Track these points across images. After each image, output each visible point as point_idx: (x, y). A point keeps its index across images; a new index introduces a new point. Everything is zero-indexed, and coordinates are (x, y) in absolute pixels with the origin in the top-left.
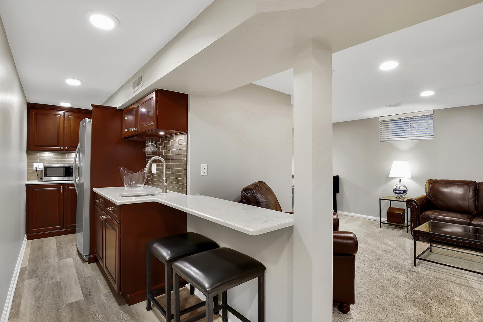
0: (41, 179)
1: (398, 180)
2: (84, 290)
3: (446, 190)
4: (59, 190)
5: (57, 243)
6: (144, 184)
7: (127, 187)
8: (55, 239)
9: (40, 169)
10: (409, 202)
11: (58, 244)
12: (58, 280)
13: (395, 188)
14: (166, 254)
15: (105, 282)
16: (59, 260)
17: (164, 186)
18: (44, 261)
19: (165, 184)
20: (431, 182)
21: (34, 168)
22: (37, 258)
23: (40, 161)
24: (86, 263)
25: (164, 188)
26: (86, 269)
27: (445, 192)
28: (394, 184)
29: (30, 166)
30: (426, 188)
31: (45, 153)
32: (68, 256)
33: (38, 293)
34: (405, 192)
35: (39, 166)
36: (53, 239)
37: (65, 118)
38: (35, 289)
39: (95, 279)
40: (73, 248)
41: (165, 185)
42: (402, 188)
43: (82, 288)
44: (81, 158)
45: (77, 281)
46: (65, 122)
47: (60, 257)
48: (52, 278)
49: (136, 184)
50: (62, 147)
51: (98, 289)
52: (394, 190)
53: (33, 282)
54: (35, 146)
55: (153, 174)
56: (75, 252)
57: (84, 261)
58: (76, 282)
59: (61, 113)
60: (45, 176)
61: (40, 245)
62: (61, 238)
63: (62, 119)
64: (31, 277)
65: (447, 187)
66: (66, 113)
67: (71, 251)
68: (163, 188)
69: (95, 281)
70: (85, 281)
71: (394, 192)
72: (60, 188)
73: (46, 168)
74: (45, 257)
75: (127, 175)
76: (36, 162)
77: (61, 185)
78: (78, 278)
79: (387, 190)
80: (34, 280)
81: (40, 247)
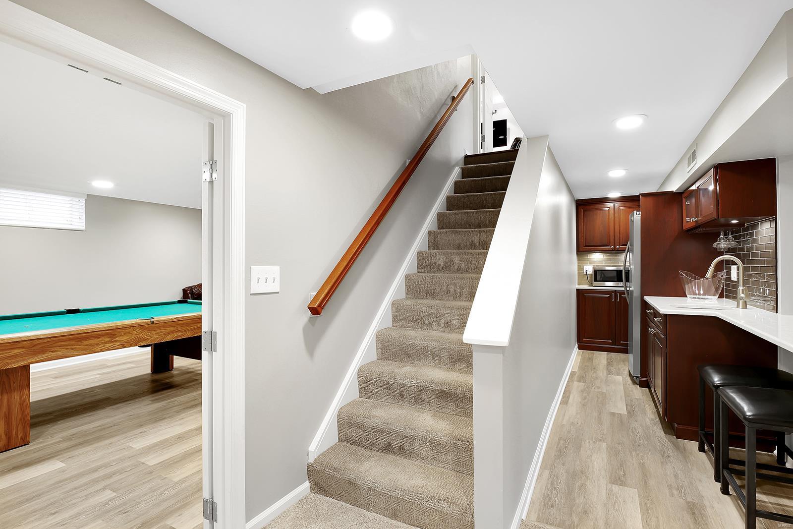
0: (591, 285)
2: (629, 407)
4: (610, 297)
5: (607, 359)
6: (718, 296)
7: (690, 298)
8: (606, 356)
9: (591, 273)
11: (609, 360)
12: (604, 391)
14: (716, 379)
15: (655, 409)
16: (608, 374)
17: (741, 299)
18: (593, 371)
19: (743, 295)
21: (585, 271)
22: (586, 367)
23: (590, 263)
24: (637, 386)
25: (741, 302)
26: (635, 391)
29: (580, 269)
31: (595, 254)
32: (618, 374)
33: (585, 395)
35: (589, 269)
36: (604, 354)
37: (616, 211)
38: (582, 391)
39: (643, 402)
40: (624, 368)
41: (741, 297)
43: (626, 405)
44: (631, 260)
45: (624, 398)
46: (616, 215)
47: (609, 372)
48: (599, 388)
49: (704, 294)
50: (612, 247)
51: (644, 412)
53: (582, 385)
54: (585, 247)
55: (733, 281)
56: (626, 372)
57: (634, 383)
58: (621, 398)
59: (610, 205)
60: (596, 280)
61: (590, 357)
62: (613, 355)
63: (612, 212)
64: (579, 381)
66: (617, 204)
67: (622, 370)
68: (739, 301)
69: (642, 404)
70: (631, 401)
72: (611, 295)
73: (595, 271)
74: (594, 369)
75: (691, 282)
76: (586, 264)
77: (612, 292)
78: (625, 395)
80: (581, 384)
81: (590, 358)
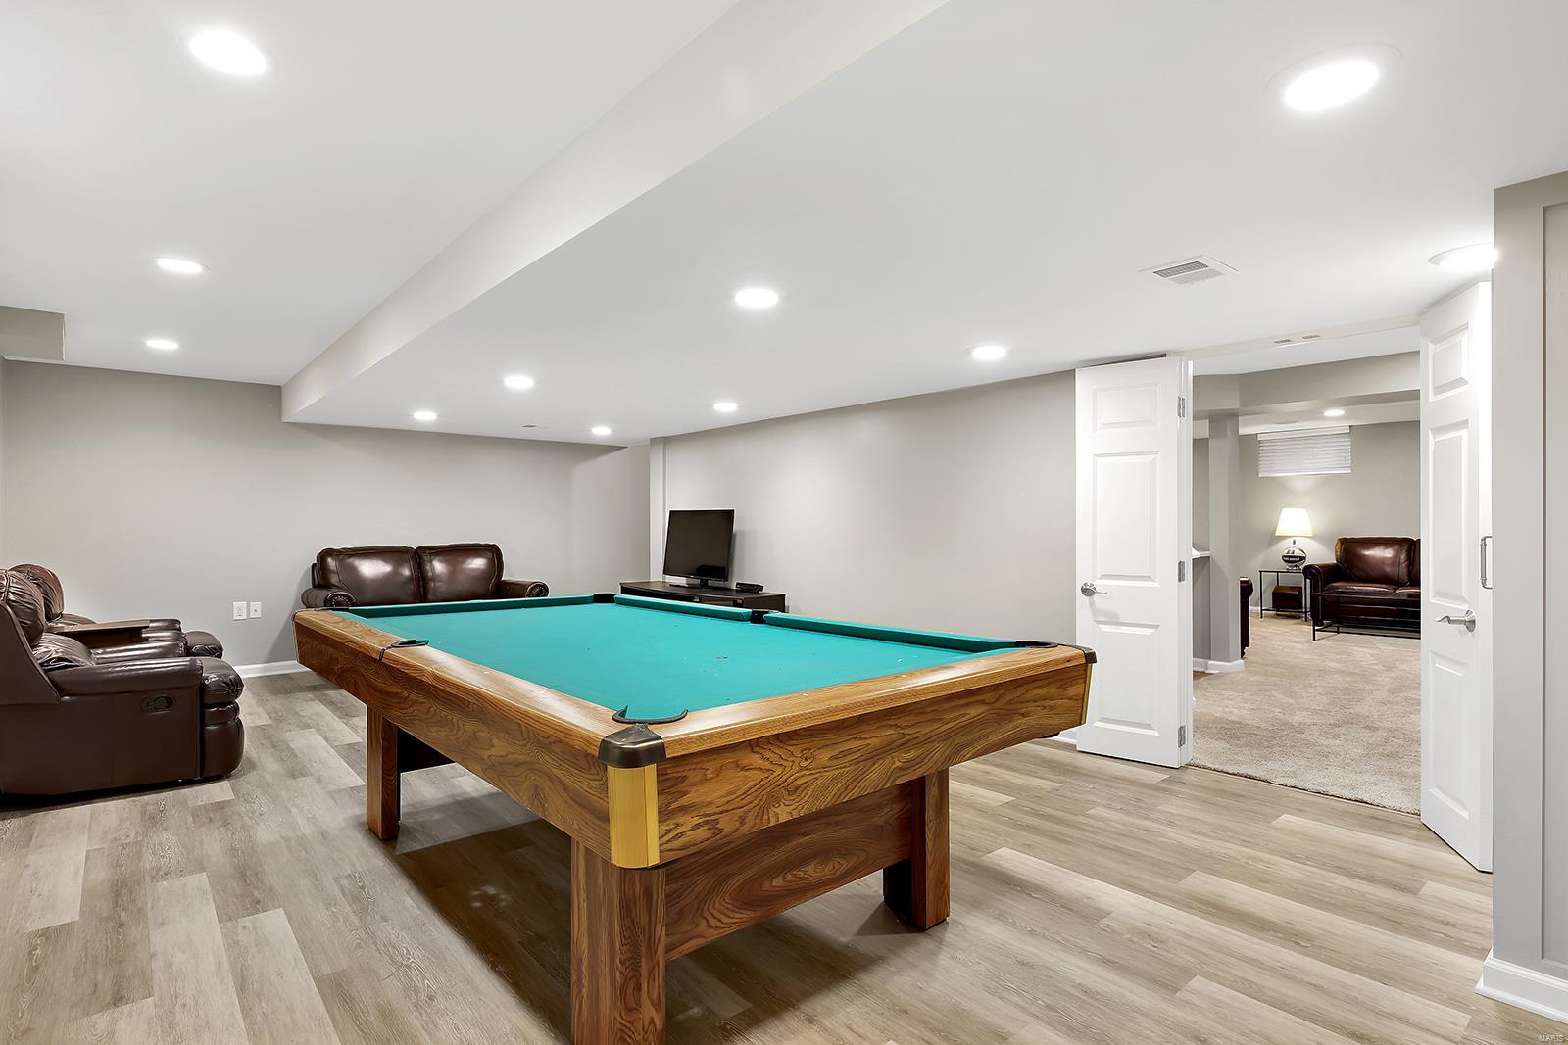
1: (1291, 540)
3: (1368, 553)
10: (1310, 571)
13: (1285, 553)
20: (1343, 541)
27: (1368, 556)
28: (1285, 547)
30: (1336, 552)
34: (1302, 559)
42: (1297, 553)
52: (1283, 557)
65: (1368, 549)
71: (1285, 561)
79: (1274, 558)
